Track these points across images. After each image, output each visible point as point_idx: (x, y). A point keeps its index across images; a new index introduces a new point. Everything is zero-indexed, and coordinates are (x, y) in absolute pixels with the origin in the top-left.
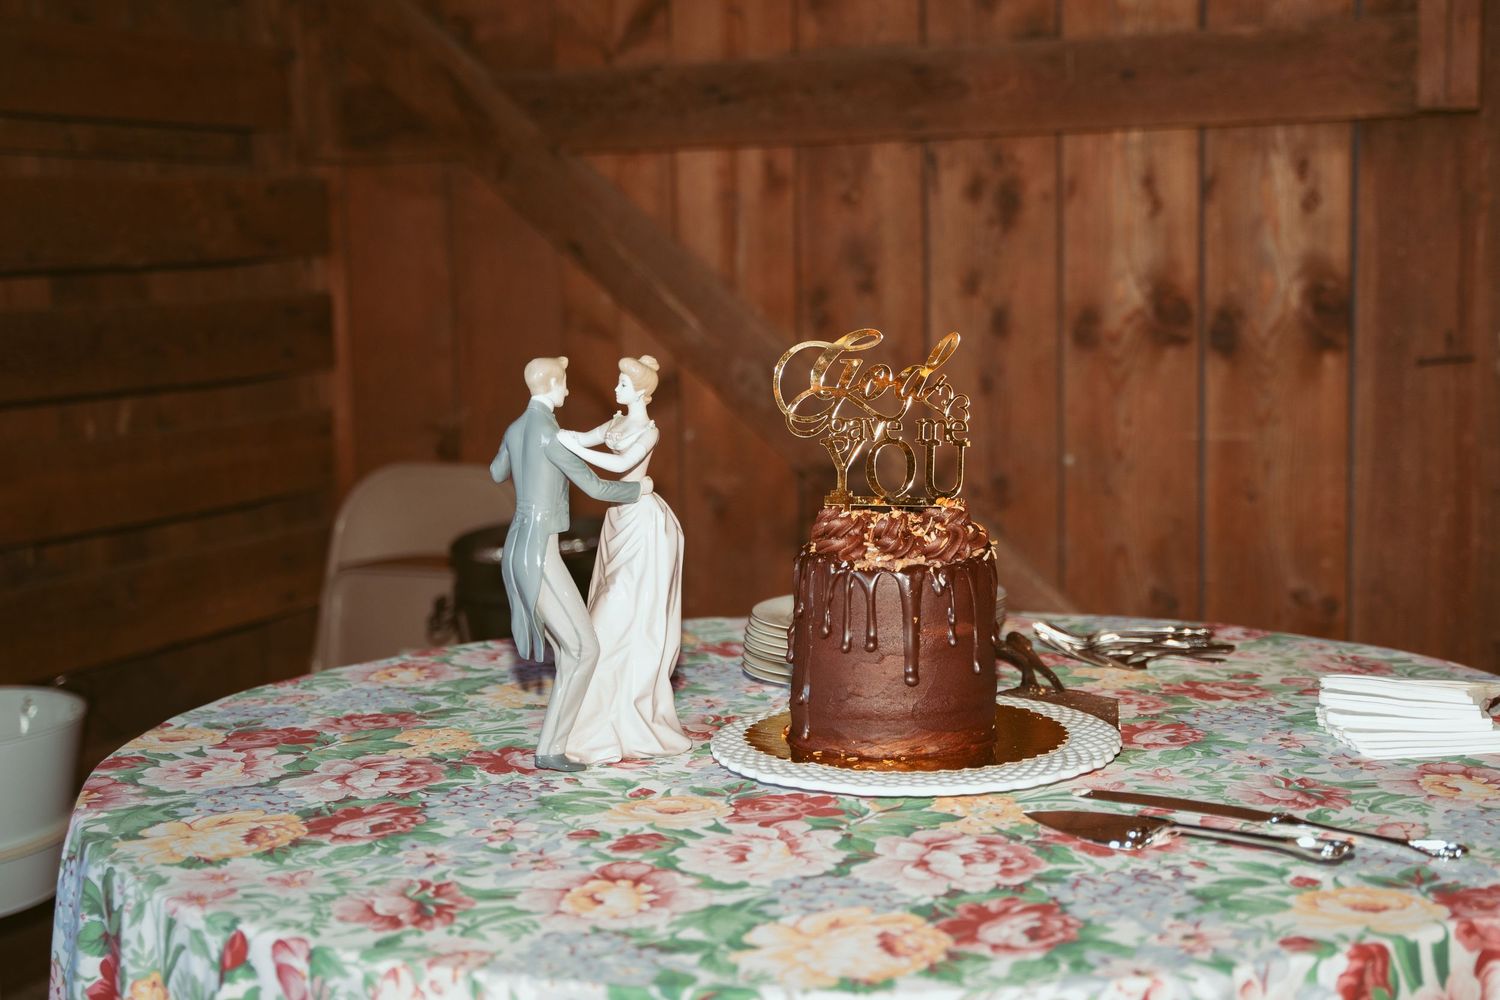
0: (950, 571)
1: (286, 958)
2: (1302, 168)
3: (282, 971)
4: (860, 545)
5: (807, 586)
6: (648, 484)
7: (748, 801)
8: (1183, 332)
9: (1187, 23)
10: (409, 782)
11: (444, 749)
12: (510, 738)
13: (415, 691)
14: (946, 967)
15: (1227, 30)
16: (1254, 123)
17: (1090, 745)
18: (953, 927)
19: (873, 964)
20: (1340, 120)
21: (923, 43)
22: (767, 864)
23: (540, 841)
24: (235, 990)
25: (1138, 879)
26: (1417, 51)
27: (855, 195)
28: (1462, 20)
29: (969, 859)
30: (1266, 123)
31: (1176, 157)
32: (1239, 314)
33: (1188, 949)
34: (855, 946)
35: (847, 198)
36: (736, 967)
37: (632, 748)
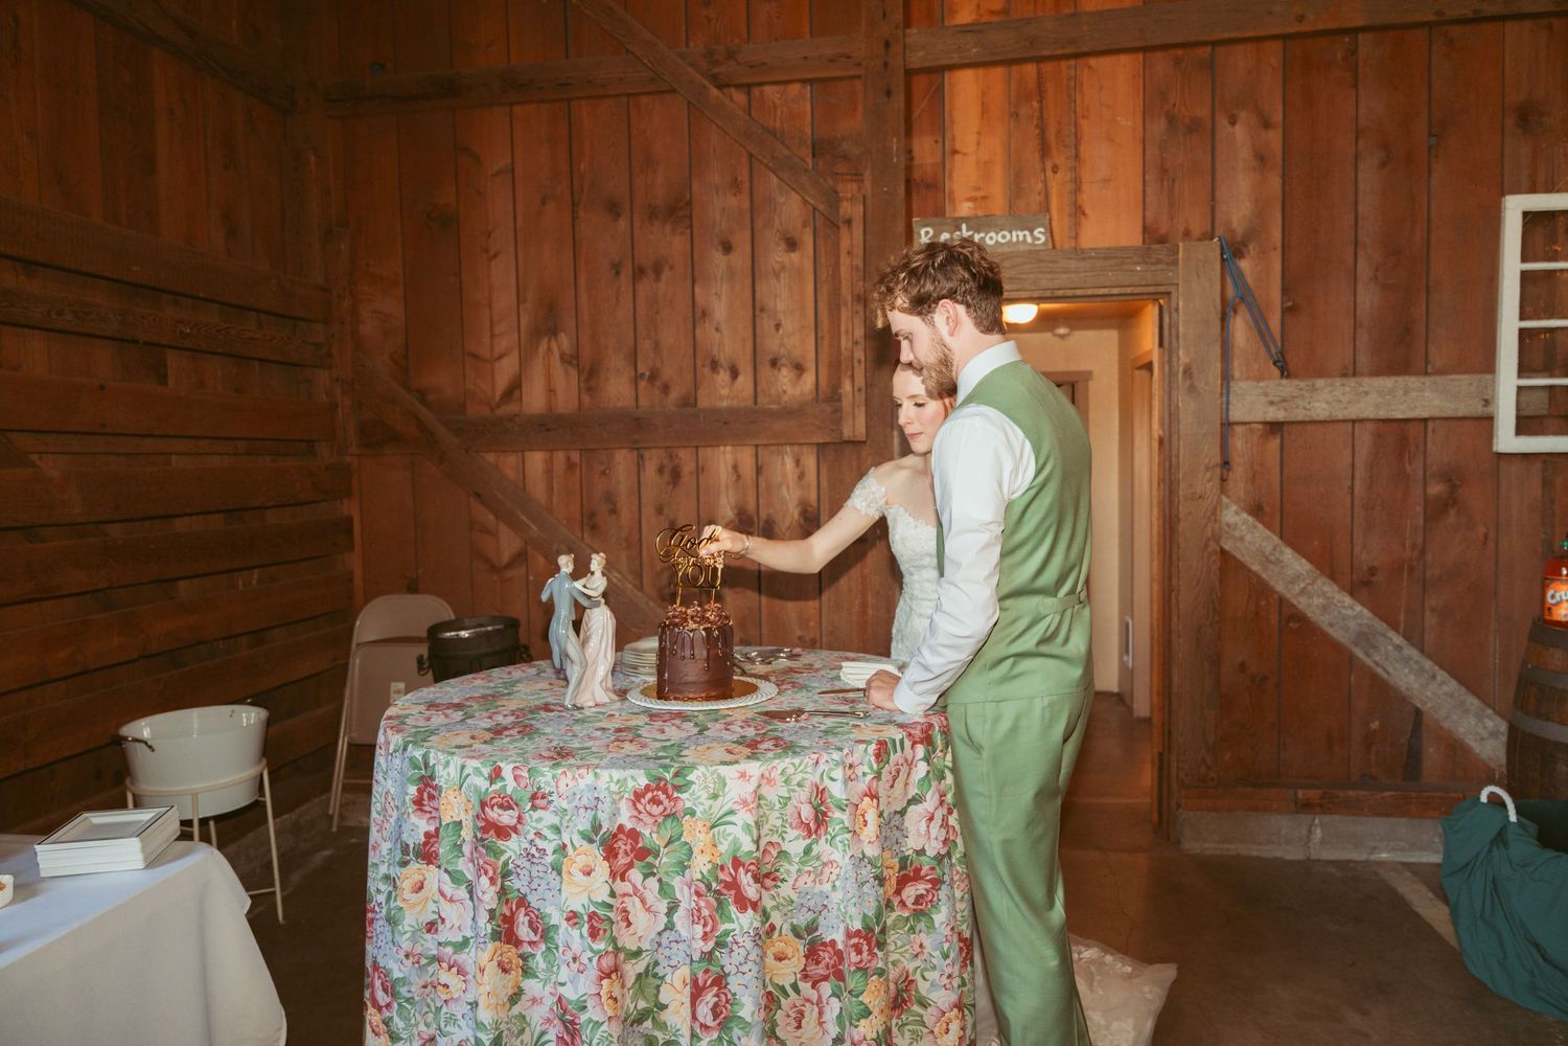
0: (718, 628)
1: (518, 772)
2: (798, 462)
3: (516, 778)
4: (686, 621)
6: (603, 601)
7: (653, 716)
8: (751, 530)
9: (750, 403)
10: (517, 717)
11: (521, 706)
12: (544, 701)
13: (488, 688)
14: (753, 757)
15: (766, 407)
16: (778, 445)
17: (768, 690)
18: (748, 746)
19: (729, 757)
20: (813, 444)
21: (637, 407)
22: (673, 733)
23: (585, 732)
24: (497, 786)
25: (801, 728)
26: (841, 418)
27: (607, 472)
28: (859, 406)
29: (742, 727)
30: (782, 444)
31: (746, 457)
32: (774, 522)
33: (827, 746)
34: (719, 753)
35: (603, 473)
36: (684, 762)
37: (598, 700)
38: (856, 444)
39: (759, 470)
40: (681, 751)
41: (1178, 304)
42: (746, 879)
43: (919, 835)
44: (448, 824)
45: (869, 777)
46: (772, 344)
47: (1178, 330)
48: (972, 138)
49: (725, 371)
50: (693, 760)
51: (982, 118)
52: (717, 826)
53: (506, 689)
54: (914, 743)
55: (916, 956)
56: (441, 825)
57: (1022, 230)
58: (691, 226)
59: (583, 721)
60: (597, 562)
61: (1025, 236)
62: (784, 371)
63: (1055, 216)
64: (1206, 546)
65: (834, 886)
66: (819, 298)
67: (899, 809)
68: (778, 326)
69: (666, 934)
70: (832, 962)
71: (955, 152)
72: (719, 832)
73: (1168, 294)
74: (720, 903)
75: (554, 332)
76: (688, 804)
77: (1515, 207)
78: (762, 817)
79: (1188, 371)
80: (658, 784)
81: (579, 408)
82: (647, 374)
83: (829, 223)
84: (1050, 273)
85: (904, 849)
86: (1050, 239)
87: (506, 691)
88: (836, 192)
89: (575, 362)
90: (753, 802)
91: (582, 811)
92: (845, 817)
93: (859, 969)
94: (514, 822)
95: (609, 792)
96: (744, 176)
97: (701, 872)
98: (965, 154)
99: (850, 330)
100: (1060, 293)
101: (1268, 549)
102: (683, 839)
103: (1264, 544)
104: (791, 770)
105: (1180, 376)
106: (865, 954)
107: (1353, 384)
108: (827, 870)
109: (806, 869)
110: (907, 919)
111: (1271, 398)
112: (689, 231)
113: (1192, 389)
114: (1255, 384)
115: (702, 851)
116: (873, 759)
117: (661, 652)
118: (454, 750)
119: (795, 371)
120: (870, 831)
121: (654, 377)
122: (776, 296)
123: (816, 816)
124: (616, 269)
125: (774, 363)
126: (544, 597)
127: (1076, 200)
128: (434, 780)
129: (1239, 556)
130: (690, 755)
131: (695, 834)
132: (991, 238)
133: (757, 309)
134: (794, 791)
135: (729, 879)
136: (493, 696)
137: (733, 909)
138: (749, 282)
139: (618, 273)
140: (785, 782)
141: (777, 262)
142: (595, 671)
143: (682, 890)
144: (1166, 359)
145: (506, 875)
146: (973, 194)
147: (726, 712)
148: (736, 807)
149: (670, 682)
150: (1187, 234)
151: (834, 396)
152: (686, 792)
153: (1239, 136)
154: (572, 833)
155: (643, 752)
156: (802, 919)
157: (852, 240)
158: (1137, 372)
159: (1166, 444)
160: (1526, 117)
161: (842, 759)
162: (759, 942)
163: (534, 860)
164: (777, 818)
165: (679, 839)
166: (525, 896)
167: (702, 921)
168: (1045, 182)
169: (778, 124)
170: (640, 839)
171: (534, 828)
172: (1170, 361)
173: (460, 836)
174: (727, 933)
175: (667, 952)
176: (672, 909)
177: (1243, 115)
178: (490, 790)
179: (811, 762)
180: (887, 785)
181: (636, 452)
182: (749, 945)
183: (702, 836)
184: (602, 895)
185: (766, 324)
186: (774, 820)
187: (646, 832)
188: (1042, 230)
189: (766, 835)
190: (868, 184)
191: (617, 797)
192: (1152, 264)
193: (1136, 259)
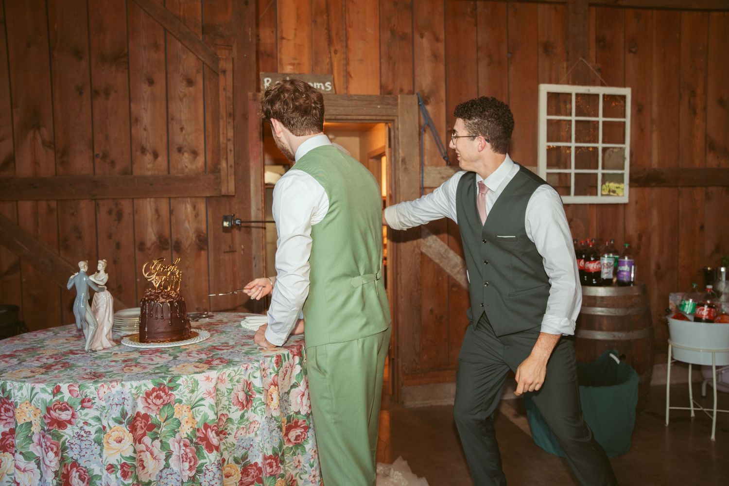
0: (177, 302)
1: (72, 388)
2: (194, 208)
3: (70, 391)
5: (146, 307)
6: (106, 287)
7: (142, 352)
8: (167, 247)
9: (165, 173)
10: (56, 359)
11: (55, 353)
12: (68, 349)
13: (26, 344)
14: (211, 368)
15: (175, 175)
16: (183, 197)
17: (204, 335)
18: (206, 363)
19: (197, 370)
20: (203, 197)
21: (94, 174)
22: (159, 360)
23: (104, 364)
24: (59, 397)
25: (232, 352)
26: (220, 182)
27: (75, 213)
28: (230, 176)
29: (198, 354)
30: (185, 197)
31: (164, 206)
32: (181, 242)
33: (250, 360)
34: (191, 368)
35: (73, 214)
36: (172, 374)
37: (105, 346)
38: (229, 197)
39: (171, 212)
40: (168, 369)
41: (398, 126)
42: (212, 435)
43: (297, 404)
44: (22, 425)
45: (273, 375)
46: (179, 139)
47: (398, 139)
48: (292, 32)
49: (150, 154)
50: (177, 373)
51: (297, 21)
52: (196, 407)
53: (38, 344)
54: (294, 356)
55: (297, 467)
56: (16, 425)
57: (319, 83)
58: (128, 68)
59: (100, 358)
60: (101, 265)
61: (320, 86)
62: (186, 155)
63: (336, 77)
64: (414, 251)
65: (256, 434)
66: (206, 114)
67: (287, 391)
68: (182, 129)
69: (165, 471)
70: (256, 474)
71: (283, 38)
72: (195, 411)
73: (393, 120)
74: (198, 449)
75: (38, 127)
76: (177, 397)
77: (545, 89)
78: (218, 400)
79: (403, 161)
80: (160, 387)
81: (56, 175)
82: (101, 154)
83: (213, 72)
84: (334, 106)
85: (289, 412)
86: (334, 89)
87: (39, 346)
88: (216, 55)
89: (52, 146)
90: (214, 393)
91: (114, 407)
92: (262, 397)
93: (271, 475)
94: (69, 417)
95: (131, 394)
96: (161, 42)
97: (187, 433)
98: (288, 40)
99: (225, 132)
100: (339, 117)
101: (443, 251)
102: (174, 417)
103: (441, 249)
104: (233, 374)
105: (400, 163)
106: (274, 467)
108: (252, 426)
109: (242, 426)
110: (292, 448)
111: (442, 175)
112: (127, 71)
113: (406, 170)
114: (435, 168)
115: (187, 422)
116: (275, 365)
117: (143, 316)
118: (24, 380)
119: (193, 155)
120: (275, 403)
121: (105, 156)
122: (181, 111)
123: (247, 398)
124: (80, 90)
125: (180, 150)
126: (69, 286)
127: (346, 70)
128: (10, 399)
129: (429, 255)
130: (174, 370)
131: (182, 413)
133: (169, 119)
134: (235, 385)
135: (202, 436)
136: (33, 349)
137: (205, 452)
138: (164, 103)
139: (81, 93)
140: (230, 380)
141: (181, 92)
142: (102, 329)
143: (174, 445)
144: (393, 154)
145: (64, 449)
146: (293, 61)
147: (185, 347)
148: (204, 396)
149: (149, 333)
150: (402, 91)
151: (214, 169)
152: (176, 390)
153: (424, 44)
154: (109, 420)
155: (146, 371)
156: (239, 454)
157: (226, 82)
158: (371, 161)
159: (394, 198)
160: (547, 48)
161: (259, 366)
162: (220, 468)
163: (83, 439)
164: (226, 400)
165: (172, 417)
166: (76, 460)
167: (188, 460)
168: (330, 58)
169: (182, 13)
170: (150, 419)
171: (83, 420)
172: (395, 155)
173: (31, 430)
174: (202, 465)
175: (165, 481)
176: (168, 457)
177: (426, 34)
178: (54, 400)
179: (243, 369)
180: (281, 379)
181: (94, 201)
182: (215, 469)
183: (186, 414)
184: (129, 452)
185: (175, 127)
186: (224, 402)
187: (153, 415)
188: (329, 83)
189: (220, 410)
190: (235, 51)
191: (136, 397)
192: (385, 105)
193: (377, 102)
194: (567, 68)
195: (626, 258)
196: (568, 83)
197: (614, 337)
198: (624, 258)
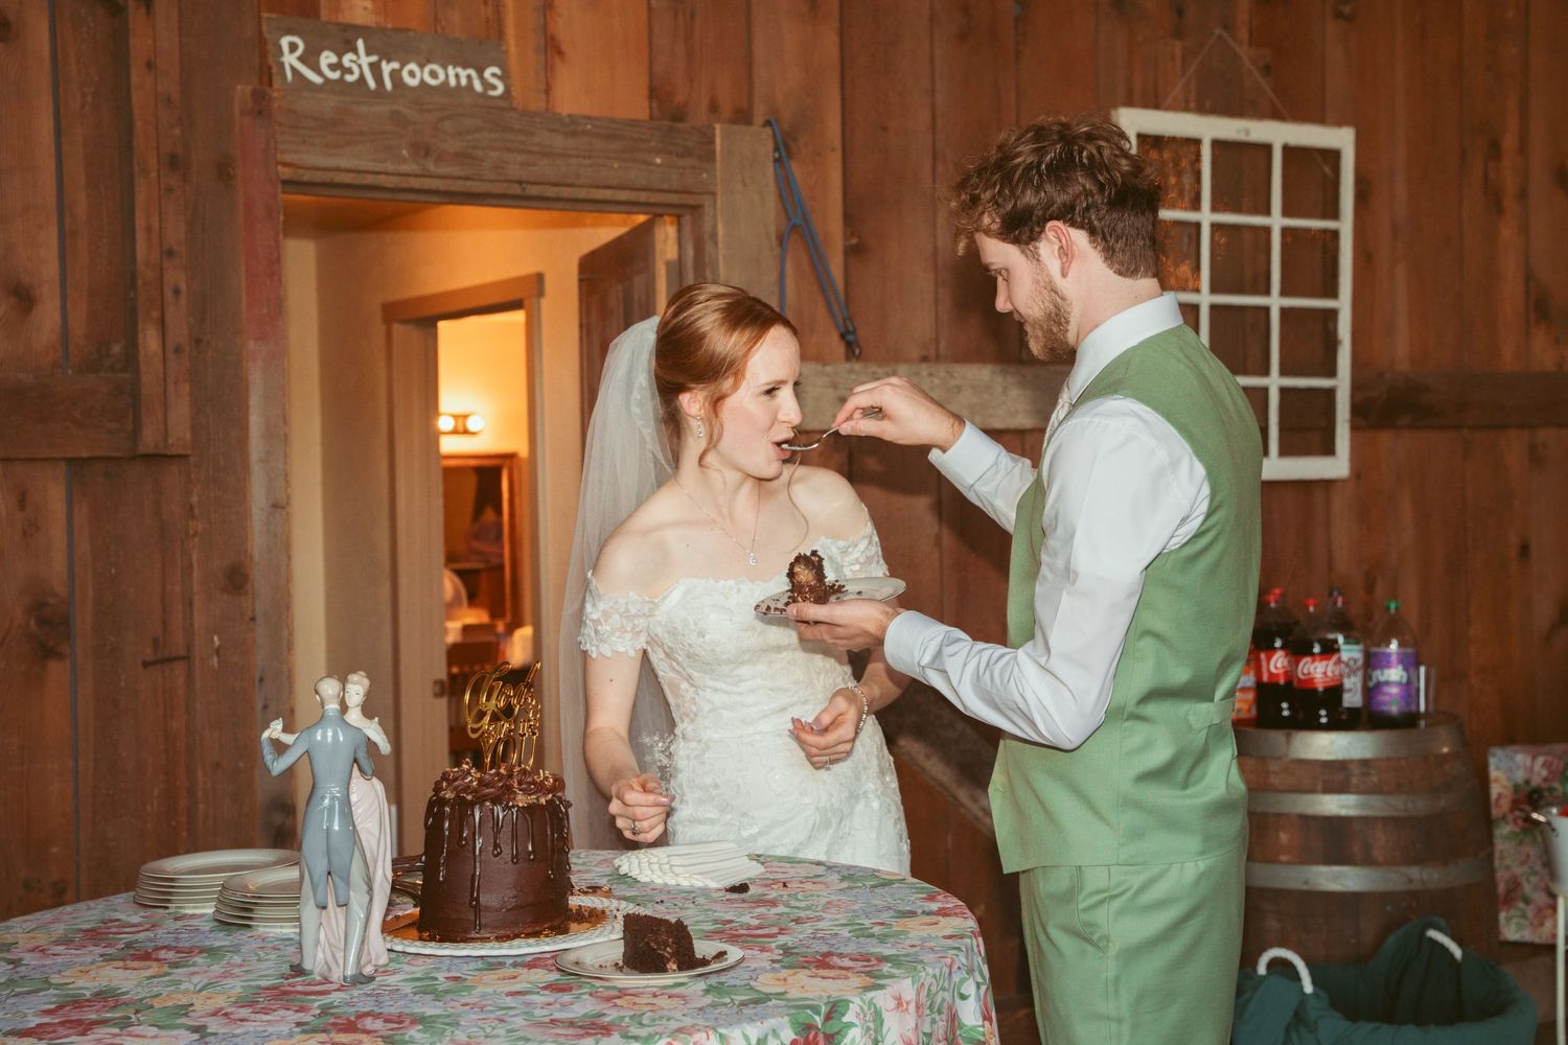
2: (21, 498)
20: (63, 459)
28: (176, 383)
38: (164, 459)
41: (715, 227)
57: (465, 67)
61: (469, 77)
63: (513, 48)
73: (700, 208)
77: (1132, 123)
84: (522, 152)
86: (510, 90)
99: (156, 225)
100: (535, 190)
107: (942, 374)
119: (13, 302)
127: (545, 25)
132: (412, 74)
150: (717, 109)
151: (98, 357)
157: (156, 39)
188: (496, 70)
192: (677, 155)
193: (653, 144)
194: (1184, 60)
195: (1394, 646)
196: (1184, 107)
197: (1411, 881)
198: (1388, 644)
